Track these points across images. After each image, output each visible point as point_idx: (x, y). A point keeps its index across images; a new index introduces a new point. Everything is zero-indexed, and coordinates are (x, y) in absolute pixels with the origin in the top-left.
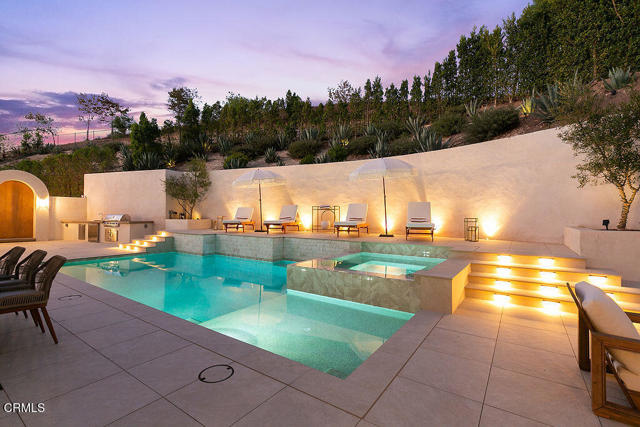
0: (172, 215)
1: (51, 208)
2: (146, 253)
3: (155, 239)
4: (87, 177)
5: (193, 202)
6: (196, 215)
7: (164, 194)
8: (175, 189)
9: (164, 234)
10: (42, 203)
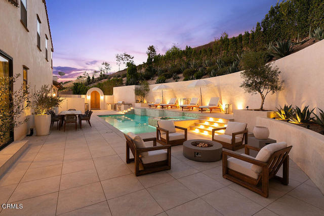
0: (137, 101)
1: (104, 99)
2: (126, 114)
3: (129, 110)
4: (114, 88)
5: (144, 97)
6: (145, 102)
7: (134, 94)
8: (138, 92)
9: (132, 108)
10: (102, 98)
